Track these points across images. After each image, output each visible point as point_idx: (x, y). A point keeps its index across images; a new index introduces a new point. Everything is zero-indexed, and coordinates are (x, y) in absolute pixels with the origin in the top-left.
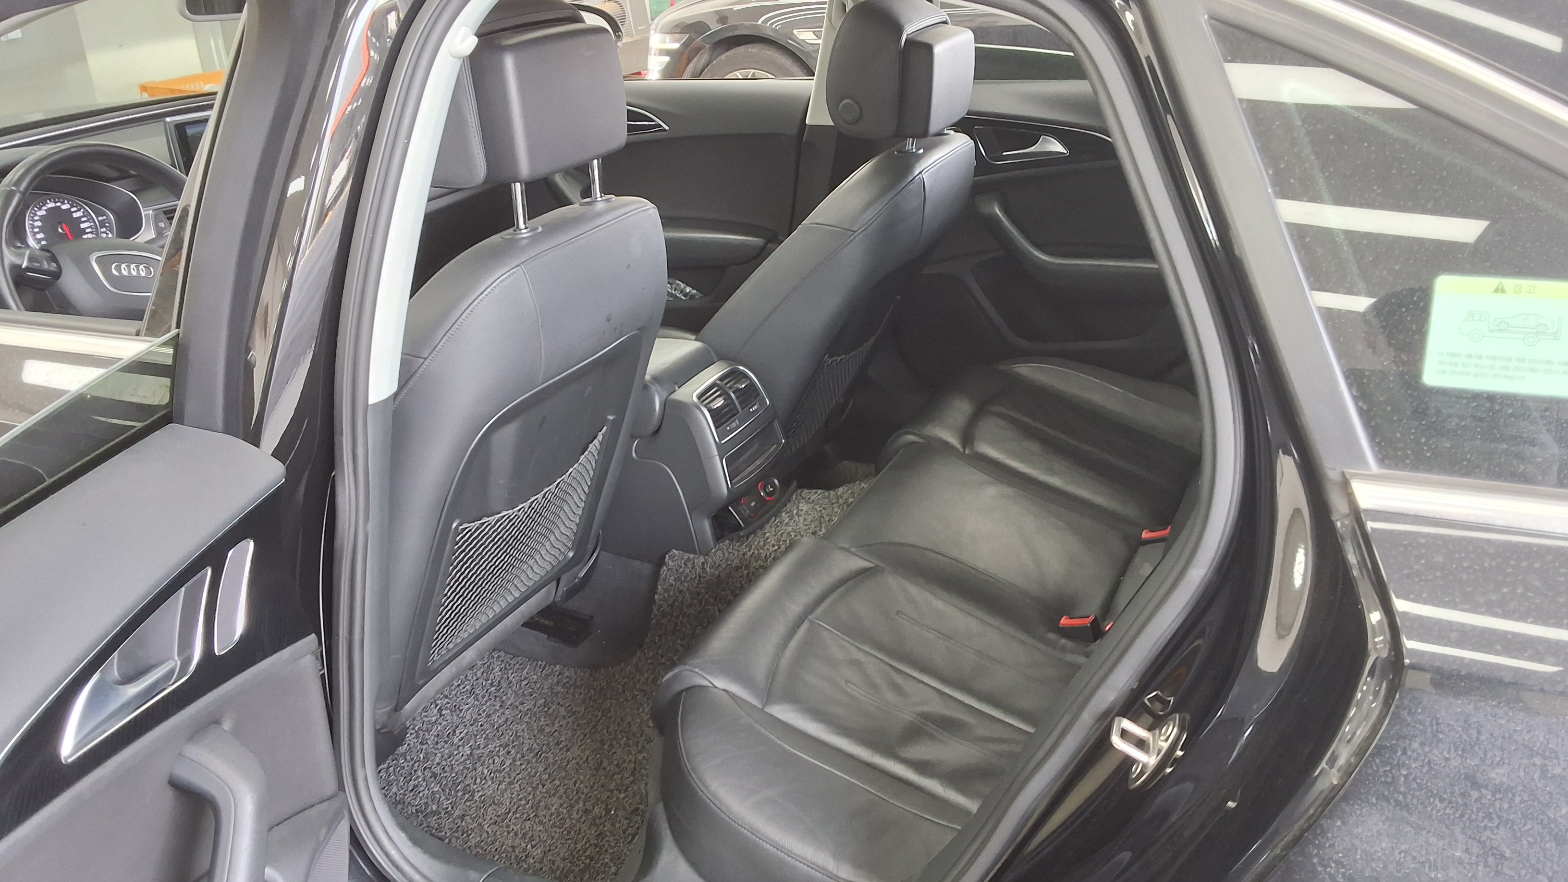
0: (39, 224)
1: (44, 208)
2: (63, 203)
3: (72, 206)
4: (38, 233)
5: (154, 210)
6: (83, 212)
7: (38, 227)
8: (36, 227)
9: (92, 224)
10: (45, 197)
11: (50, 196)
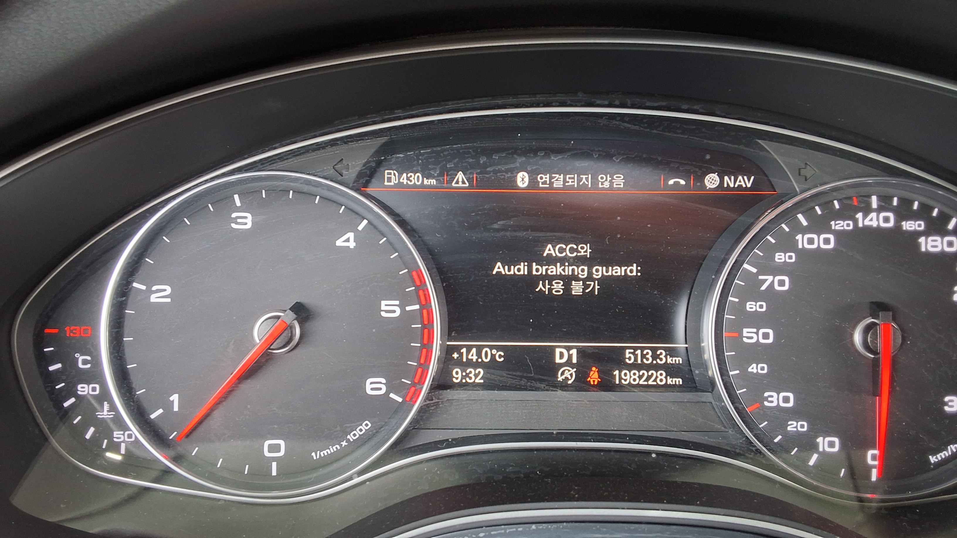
0: (779, 283)
1: (841, 225)
7: (770, 295)
10: (870, 180)
11: (894, 181)
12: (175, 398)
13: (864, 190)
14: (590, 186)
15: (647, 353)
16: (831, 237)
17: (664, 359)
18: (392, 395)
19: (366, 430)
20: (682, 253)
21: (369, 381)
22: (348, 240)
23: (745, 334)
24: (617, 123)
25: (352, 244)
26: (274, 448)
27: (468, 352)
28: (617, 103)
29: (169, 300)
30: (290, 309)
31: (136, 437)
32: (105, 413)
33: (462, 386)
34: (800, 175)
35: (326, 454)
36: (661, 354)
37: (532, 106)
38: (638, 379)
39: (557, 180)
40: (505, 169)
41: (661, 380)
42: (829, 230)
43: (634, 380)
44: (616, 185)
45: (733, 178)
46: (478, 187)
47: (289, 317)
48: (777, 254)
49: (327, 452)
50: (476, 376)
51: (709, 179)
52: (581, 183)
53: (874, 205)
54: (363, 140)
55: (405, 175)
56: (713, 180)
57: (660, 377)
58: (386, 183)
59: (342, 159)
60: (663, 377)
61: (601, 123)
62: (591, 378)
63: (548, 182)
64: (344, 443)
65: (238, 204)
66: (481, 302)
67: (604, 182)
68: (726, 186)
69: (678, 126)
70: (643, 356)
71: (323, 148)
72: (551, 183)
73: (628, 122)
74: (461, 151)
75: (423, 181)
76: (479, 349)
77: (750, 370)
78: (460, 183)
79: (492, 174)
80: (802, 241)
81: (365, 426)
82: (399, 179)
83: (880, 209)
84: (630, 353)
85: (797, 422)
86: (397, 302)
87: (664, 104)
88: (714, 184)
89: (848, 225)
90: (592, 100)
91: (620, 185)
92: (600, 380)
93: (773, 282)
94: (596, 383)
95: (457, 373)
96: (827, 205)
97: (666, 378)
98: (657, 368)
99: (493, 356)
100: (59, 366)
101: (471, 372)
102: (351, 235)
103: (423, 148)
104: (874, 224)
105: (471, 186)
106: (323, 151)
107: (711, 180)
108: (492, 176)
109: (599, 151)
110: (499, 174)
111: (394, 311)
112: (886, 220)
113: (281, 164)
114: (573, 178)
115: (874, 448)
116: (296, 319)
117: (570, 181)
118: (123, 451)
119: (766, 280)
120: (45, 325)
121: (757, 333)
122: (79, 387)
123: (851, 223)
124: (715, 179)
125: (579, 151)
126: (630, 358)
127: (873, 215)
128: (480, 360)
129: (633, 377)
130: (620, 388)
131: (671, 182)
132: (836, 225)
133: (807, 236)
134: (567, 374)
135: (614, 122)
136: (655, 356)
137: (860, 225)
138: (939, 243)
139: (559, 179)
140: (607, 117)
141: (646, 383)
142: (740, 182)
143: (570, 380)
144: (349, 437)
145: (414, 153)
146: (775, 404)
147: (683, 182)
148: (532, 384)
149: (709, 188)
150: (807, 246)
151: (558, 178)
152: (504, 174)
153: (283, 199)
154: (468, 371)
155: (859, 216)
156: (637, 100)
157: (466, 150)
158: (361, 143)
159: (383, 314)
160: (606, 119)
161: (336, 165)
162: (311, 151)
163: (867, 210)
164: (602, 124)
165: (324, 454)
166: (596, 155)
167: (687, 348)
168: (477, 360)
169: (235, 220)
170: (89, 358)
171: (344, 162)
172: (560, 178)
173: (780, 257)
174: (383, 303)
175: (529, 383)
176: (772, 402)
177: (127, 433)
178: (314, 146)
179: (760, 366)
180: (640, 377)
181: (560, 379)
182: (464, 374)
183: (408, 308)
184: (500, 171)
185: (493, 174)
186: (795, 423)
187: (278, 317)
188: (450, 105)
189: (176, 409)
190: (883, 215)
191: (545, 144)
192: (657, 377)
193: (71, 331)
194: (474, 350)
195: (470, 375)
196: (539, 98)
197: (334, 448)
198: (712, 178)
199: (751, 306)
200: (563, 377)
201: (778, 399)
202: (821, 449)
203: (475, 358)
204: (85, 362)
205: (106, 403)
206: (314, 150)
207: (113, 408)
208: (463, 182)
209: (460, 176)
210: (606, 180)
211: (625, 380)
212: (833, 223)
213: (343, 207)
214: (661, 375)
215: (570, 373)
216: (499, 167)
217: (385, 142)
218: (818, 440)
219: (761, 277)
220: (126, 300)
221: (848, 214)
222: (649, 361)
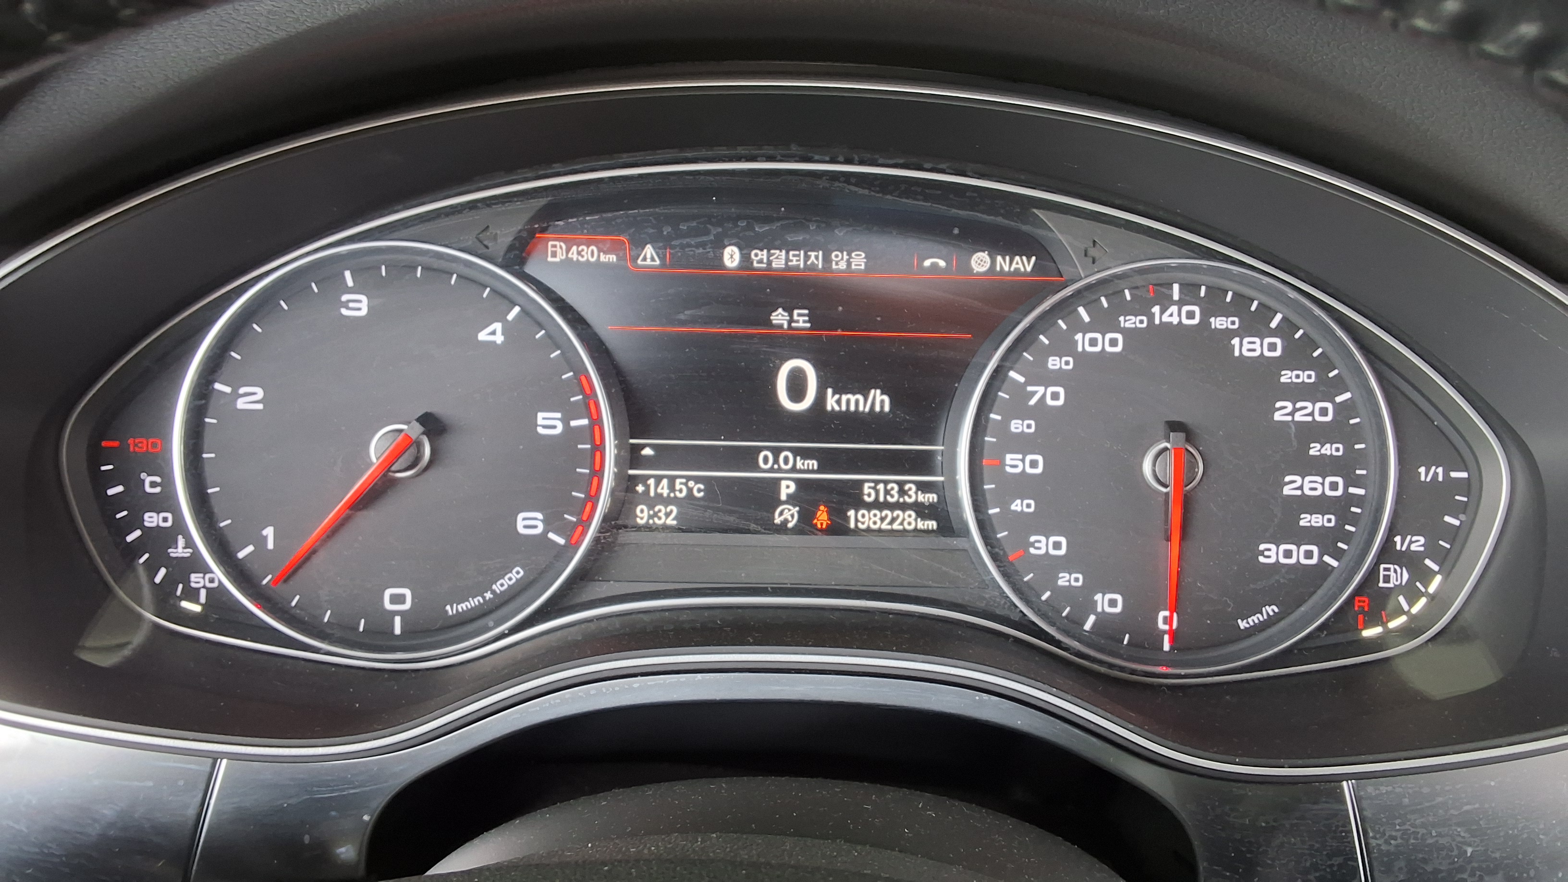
0: (1052, 396)
1: (1130, 322)
2: (1254, 326)
3: (1296, 357)
6: (1343, 412)
7: (1040, 411)
8: (1025, 413)
9: (1355, 491)
12: (269, 532)
13: (1164, 276)
14: (820, 266)
15: (892, 489)
16: (1119, 336)
17: (914, 495)
18: (551, 536)
19: (517, 579)
20: (919, 354)
21: (521, 516)
22: (493, 333)
23: (1008, 462)
24: (840, 185)
25: (499, 339)
26: (398, 599)
27: (657, 485)
28: (841, 159)
29: (260, 406)
30: (418, 420)
31: (220, 582)
32: (180, 549)
33: (648, 528)
34: (1086, 255)
35: (465, 608)
36: (910, 489)
37: (731, 160)
38: (879, 522)
39: (777, 258)
40: (695, 242)
41: (909, 524)
42: (1118, 329)
43: (875, 523)
44: (856, 265)
45: (1008, 258)
46: (672, 266)
47: (415, 430)
48: (1051, 359)
49: (467, 606)
50: (668, 515)
51: (976, 259)
52: (809, 263)
53: (1176, 297)
54: (510, 202)
55: (574, 248)
56: (982, 261)
57: (908, 520)
58: (550, 259)
59: (488, 227)
60: (912, 520)
61: (819, 185)
62: (818, 520)
63: (765, 261)
64: (488, 595)
65: (350, 283)
66: (660, 413)
67: (839, 261)
68: (998, 269)
69: (920, 191)
70: (887, 492)
71: (460, 212)
72: (769, 263)
73: (856, 185)
74: (638, 219)
75: (599, 256)
76: (672, 480)
77: (1013, 507)
78: (649, 260)
79: (678, 249)
80: (1082, 341)
81: (516, 574)
82: (567, 252)
84: (870, 488)
85: (1070, 574)
86: (559, 415)
87: (901, 161)
88: (983, 266)
89: (1141, 322)
90: (809, 155)
91: (861, 265)
92: (829, 522)
93: (1044, 395)
94: (824, 526)
95: (642, 511)
96: (1116, 296)
97: (916, 520)
98: (904, 507)
99: (690, 490)
100: (120, 489)
101: (660, 511)
102: (498, 326)
103: (589, 214)
104: (1175, 320)
105: (663, 265)
106: (460, 215)
107: (979, 261)
108: (679, 252)
109: (816, 221)
110: (686, 250)
111: (554, 427)
112: (1190, 315)
113: (405, 233)
114: (799, 256)
115: (1166, 610)
116: (424, 433)
117: (795, 259)
118: (203, 599)
119: (1036, 392)
120: (102, 436)
121: (1023, 460)
122: (147, 516)
123: (1144, 318)
124: (984, 260)
125: (791, 221)
126: (869, 495)
127: (1174, 309)
128: (672, 495)
129: (873, 519)
130: (857, 531)
131: (927, 263)
132: (1125, 321)
133: (1089, 336)
134: (787, 515)
135: (837, 184)
136: (902, 492)
137: (1157, 322)
138: (1257, 346)
139: (779, 257)
140: (828, 178)
141: (889, 527)
142: (1017, 263)
143: (791, 522)
144: (494, 587)
145: (578, 220)
146: (1042, 552)
147: (942, 263)
148: (719, 517)
149: (977, 272)
150: (1089, 349)
151: (779, 255)
152: (693, 249)
153: (407, 277)
154: (657, 509)
155: (1156, 309)
156: (867, 156)
157: (646, 218)
158: (509, 206)
159: (540, 430)
160: (827, 179)
161: (479, 234)
162: (443, 216)
163: (1166, 302)
164: (821, 187)
165: (462, 608)
166: (812, 226)
167: (943, 481)
168: (669, 495)
169: (346, 305)
170: (158, 479)
171: (491, 229)
172: (781, 255)
173: (1054, 363)
174: (540, 415)
175: (715, 515)
176: (1039, 548)
177: (208, 576)
178: (448, 210)
179: (1026, 502)
180: (882, 519)
181: (778, 520)
182: (651, 512)
183: (574, 423)
184: (689, 245)
185: (680, 249)
186: (1067, 575)
187: (400, 431)
188: (625, 158)
189: (270, 545)
190: (1186, 308)
191: (748, 211)
192: (904, 520)
193: (135, 445)
194: (665, 482)
195: (659, 514)
196: (741, 150)
197: (476, 600)
198: (981, 258)
199: (1016, 426)
200: (782, 518)
201: (1047, 545)
202: (1099, 609)
203: (665, 492)
204: (153, 484)
205: (180, 537)
206: (447, 215)
207: (190, 543)
208: (653, 259)
209: (649, 250)
210: (842, 259)
211: (863, 523)
212: (1122, 319)
213: (488, 289)
214: (910, 516)
215: (791, 512)
216: (688, 240)
217: (546, 205)
218: (1096, 598)
219: (1030, 389)
220: (206, 404)
221: (1141, 307)
222: (894, 498)
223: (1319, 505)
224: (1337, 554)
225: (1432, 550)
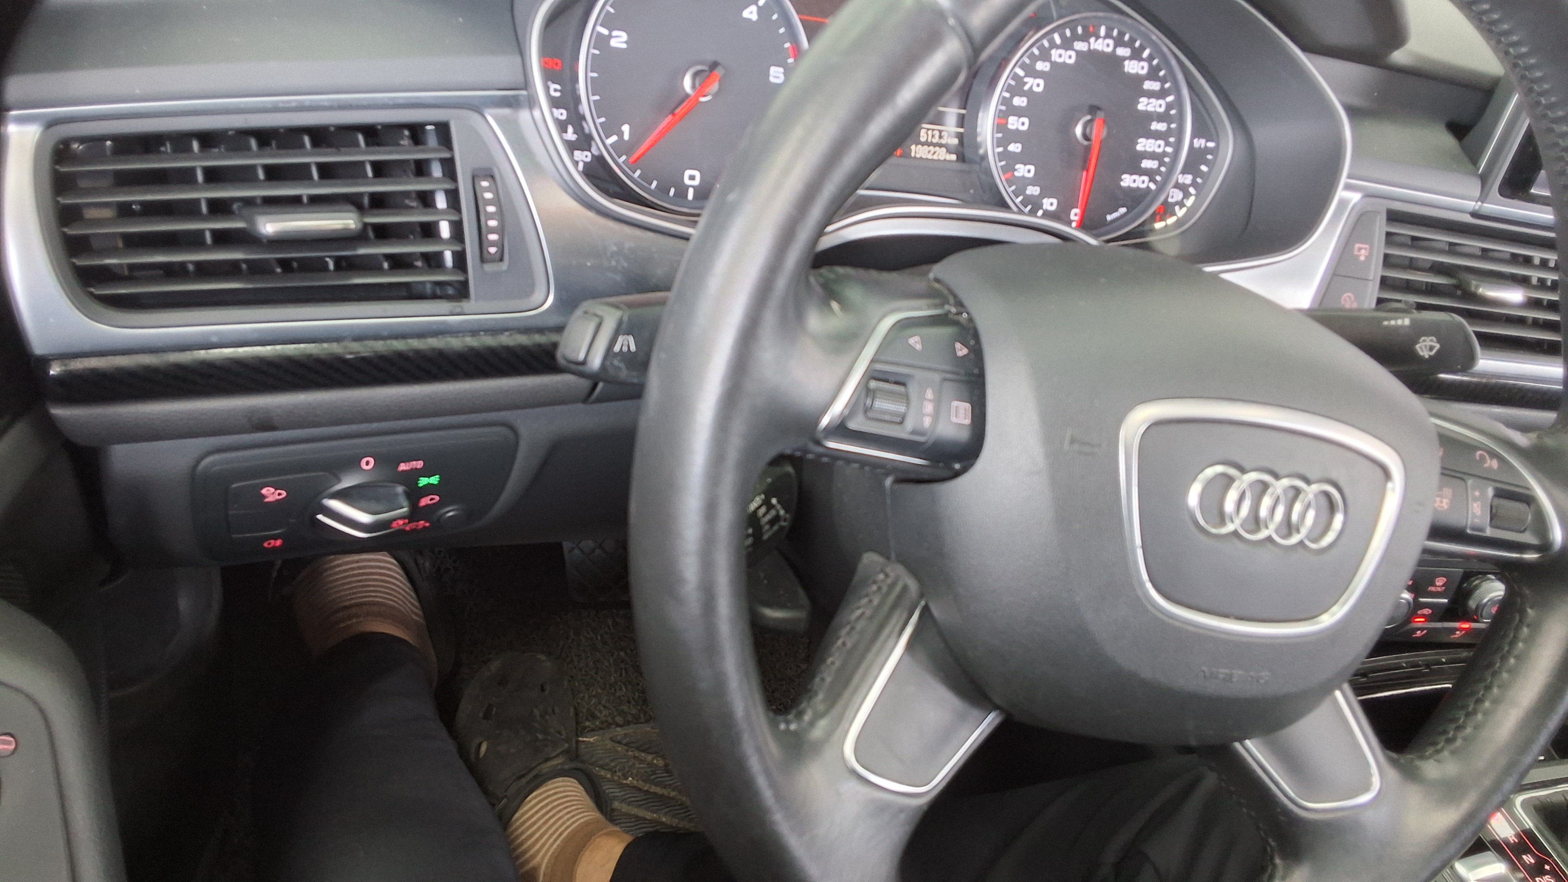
0: (1037, 85)
1: (1080, 46)
2: (1136, 55)
3: (1153, 75)
4: (1019, 112)
5: (1369, 195)
6: (1169, 106)
7: (1030, 94)
8: (1022, 94)
9: (1169, 150)
10: (1101, 14)
11: (1116, 16)
12: (626, 128)
13: (1097, 22)
15: (936, 134)
16: (1073, 54)
17: (946, 139)
22: (752, 13)
23: (1010, 121)
25: (754, 17)
26: (692, 178)
29: (625, 46)
32: (570, 134)
36: (945, 135)
38: (927, 154)
41: (942, 156)
42: (1073, 49)
43: (925, 154)
48: (1038, 63)
53: (1102, 34)
60: (944, 154)
70: (933, 136)
77: (1009, 148)
80: (1055, 54)
83: (1105, 38)
84: (924, 132)
85: (1033, 188)
86: (782, 70)
89: (1084, 47)
92: (901, 152)
93: (1033, 84)
96: (1074, 31)
97: (946, 154)
98: (941, 146)
102: (754, 9)
104: (1100, 48)
111: (779, 78)
112: (1108, 45)
115: (1077, 207)
119: (1029, 82)
121: (1018, 122)
123: (1086, 45)
126: (923, 137)
127: (1100, 41)
129: (924, 152)
130: (915, 158)
132: (1077, 45)
133: (1058, 52)
136: (941, 137)
137: (1092, 47)
138: (1136, 66)
141: (932, 157)
146: (1022, 174)
150: (1057, 59)
155: (1092, 40)
159: (771, 78)
163: (1098, 37)
167: (961, 134)
170: (558, 87)
173: (1040, 65)
174: (772, 69)
176: (1020, 172)
177: (584, 153)
179: (1016, 145)
180: (929, 152)
187: (703, 71)
189: (626, 137)
190: (1106, 41)
192: (939, 153)
199: (1016, 101)
201: (1024, 171)
202: (1045, 207)
204: (555, 90)
205: (570, 126)
211: (919, 154)
212: (1075, 44)
214: (941, 151)
218: (1044, 201)
219: (1026, 80)
221: (1085, 38)
222: (935, 140)
223: (1152, 156)
224: (1155, 182)
225: (1194, 184)
